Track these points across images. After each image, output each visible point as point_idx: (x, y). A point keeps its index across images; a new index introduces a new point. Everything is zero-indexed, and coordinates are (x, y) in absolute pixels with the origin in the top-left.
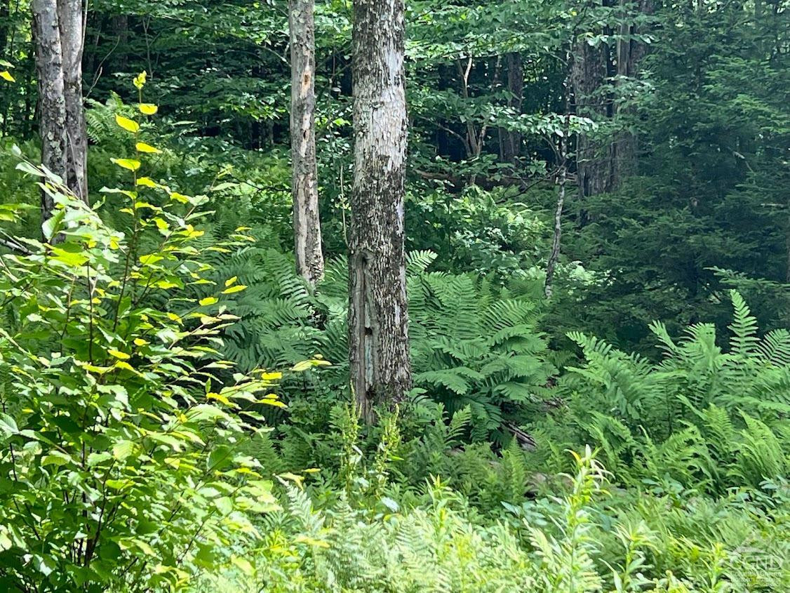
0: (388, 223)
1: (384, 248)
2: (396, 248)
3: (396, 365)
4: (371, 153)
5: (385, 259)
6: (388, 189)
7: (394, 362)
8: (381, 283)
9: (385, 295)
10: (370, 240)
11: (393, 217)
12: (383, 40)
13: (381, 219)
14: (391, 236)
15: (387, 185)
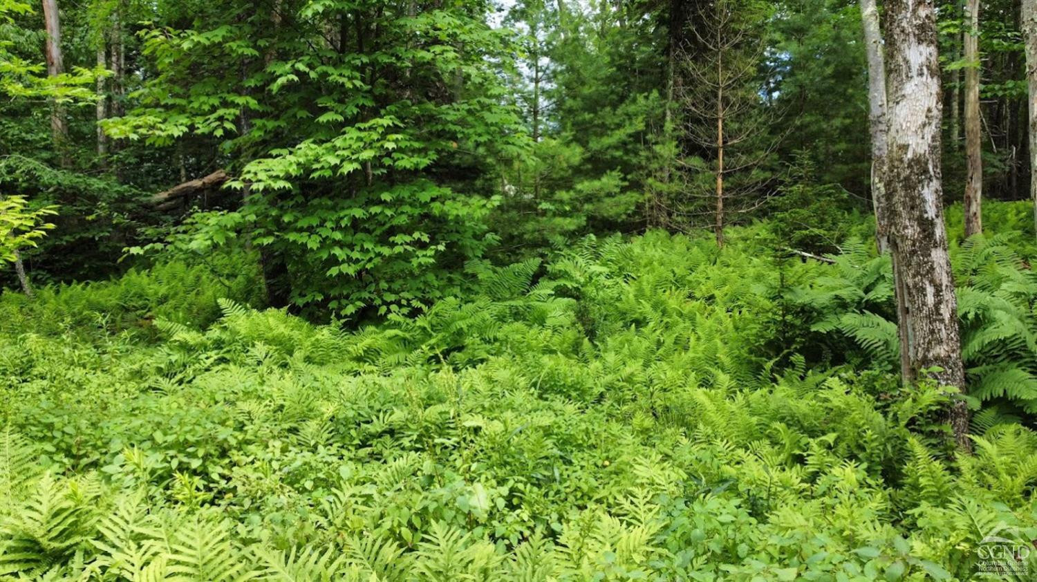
0: (912, 208)
1: (909, 232)
2: (924, 231)
3: (929, 343)
4: (892, 144)
5: (910, 242)
6: (910, 175)
7: (927, 340)
8: (909, 265)
9: (914, 276)
10: (896, 225)
11: (918, 202)
12: (902, 37)
13: (904, 204)
14: (917, 219)
15: (908, 172)
